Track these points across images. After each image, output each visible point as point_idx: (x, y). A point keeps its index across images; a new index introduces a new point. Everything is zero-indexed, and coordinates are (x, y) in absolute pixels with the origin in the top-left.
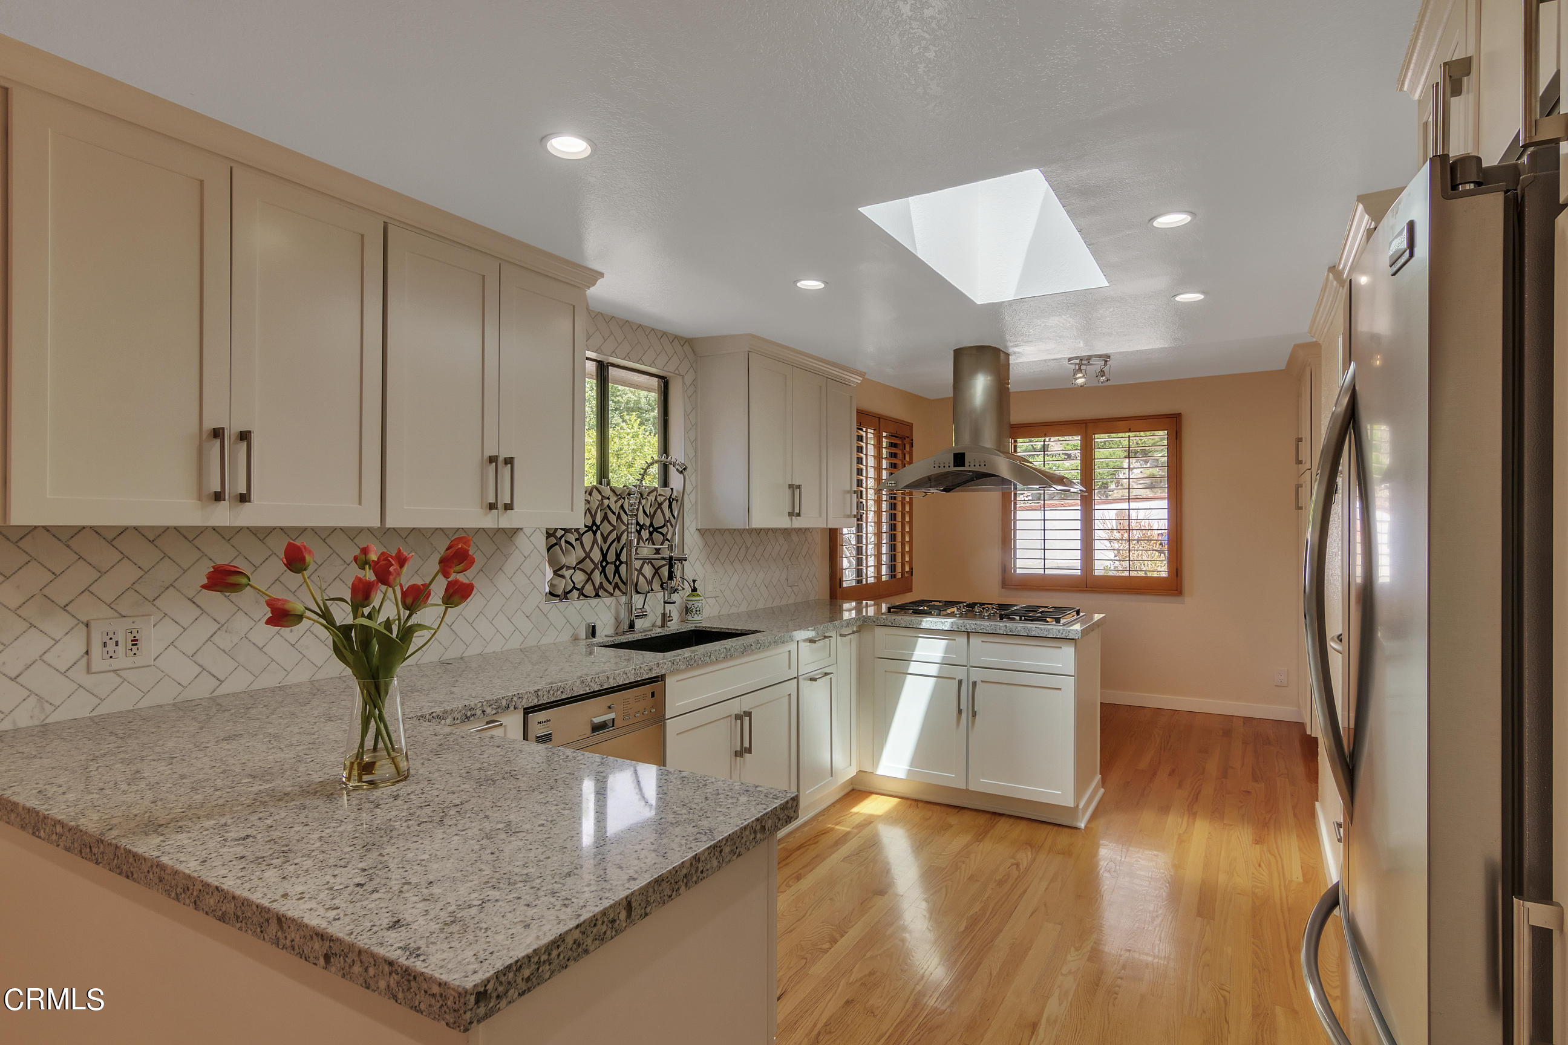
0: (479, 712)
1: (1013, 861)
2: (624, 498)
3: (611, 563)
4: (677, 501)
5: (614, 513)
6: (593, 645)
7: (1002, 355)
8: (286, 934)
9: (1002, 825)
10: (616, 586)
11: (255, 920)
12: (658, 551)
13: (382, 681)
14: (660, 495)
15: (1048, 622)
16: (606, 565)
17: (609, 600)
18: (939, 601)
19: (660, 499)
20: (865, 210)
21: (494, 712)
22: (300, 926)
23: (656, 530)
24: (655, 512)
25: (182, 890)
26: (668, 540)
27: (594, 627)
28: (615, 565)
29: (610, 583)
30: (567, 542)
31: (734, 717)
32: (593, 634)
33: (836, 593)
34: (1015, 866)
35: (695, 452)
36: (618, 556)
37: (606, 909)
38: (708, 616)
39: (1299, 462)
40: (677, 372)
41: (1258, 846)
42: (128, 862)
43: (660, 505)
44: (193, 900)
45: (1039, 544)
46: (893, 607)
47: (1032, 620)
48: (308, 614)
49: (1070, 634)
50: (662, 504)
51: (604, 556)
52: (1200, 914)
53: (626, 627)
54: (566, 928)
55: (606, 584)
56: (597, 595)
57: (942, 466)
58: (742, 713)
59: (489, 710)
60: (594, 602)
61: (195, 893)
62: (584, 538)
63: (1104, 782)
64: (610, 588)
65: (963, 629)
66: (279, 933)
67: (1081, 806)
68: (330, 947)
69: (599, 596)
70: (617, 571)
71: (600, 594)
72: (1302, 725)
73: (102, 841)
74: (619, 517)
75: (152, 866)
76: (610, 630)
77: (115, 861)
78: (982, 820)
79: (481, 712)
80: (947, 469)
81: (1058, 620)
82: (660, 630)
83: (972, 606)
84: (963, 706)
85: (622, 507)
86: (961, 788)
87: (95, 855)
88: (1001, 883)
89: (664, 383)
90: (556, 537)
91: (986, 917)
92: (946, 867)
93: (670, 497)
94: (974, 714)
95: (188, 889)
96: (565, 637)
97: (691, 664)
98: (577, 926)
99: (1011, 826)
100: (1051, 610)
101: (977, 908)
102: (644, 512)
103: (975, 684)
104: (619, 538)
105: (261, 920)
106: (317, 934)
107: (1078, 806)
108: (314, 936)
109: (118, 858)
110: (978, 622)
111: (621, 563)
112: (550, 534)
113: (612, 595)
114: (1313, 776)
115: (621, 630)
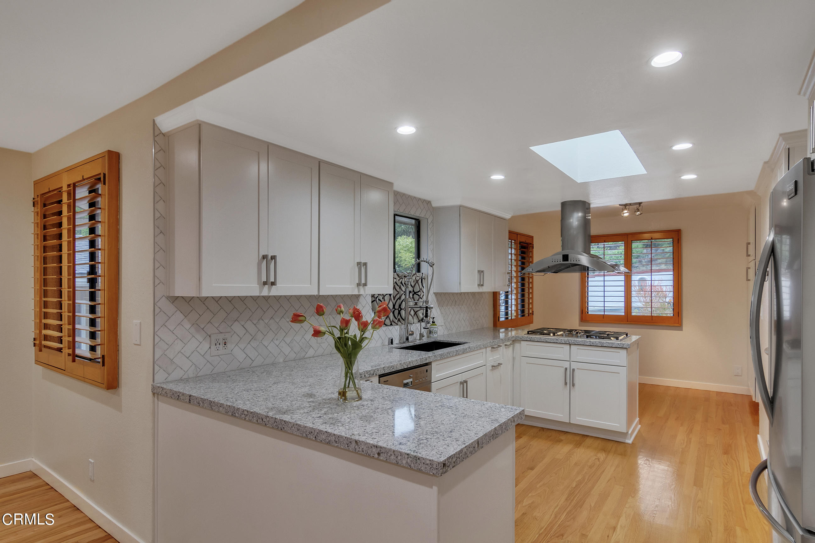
0: (363, 376)
1: (596, 457)
2: (402, 278)
3: (397, 309)
4: (425, 279)
5: (398, 286)
6: (393, 348)
7: (587, 204)
8: (360, 447)
9: (588, 441)
10: (399, 320)
11: (345, 442)
12: (416, 304)
13: (353, 359)
14: (417, 276)
15: (611, 339)
16: (395, 310)
17: (397, 327)
18: (553, 329)
19: (418, 278)
20: (533, 148)
21: (369, 376)
22: (366, 443)
23: (415, 293)
24: (415, 285)
25: (309, 433)
26: (421, 298)
27: (392, 340)
28: (399, 310)
29: (396, 319)
30: (379, 300)
31: (459, 383)
32: (392, 343)
33: (496, 324)
34: (597, 460)
35: (433, 255)
36: (400, 306)
37: (472, 442)
38: (440, 335)
39: (748, 255)
40: (425, 217)
41: (725, 455)
42: (282, 424)
43: (417, 281)
44: (314, 437)
45: (602, 299)
46: (530, 331)
47: (603, 338)
48: (326, 332)
49: (624, 346)
50: (418, 281)
51: (394, 306)
52: (695, 485)
53: (405, 340)
54: (463, 447)
55: (395, 320)
56: (391, 325)
57: (556, 261)
58: (463, 381)
59: (367, 375)
60: (391, 327)
61: (315, 434)
62: (385, 298)
63: (640, 422)
64: (396, 321)
65: (568, 343)
66: (356, 447)
67: (630, 432)
68: (380, 450)
69: (392, 325)
70: (399, 313)
71: (392, 324)
72: (750, 397)
73: (268, 417)
74: (400, 287)
75: (294, 425)
76: (398, 342)
77: (275, 423)
78: (578, 438)
79: (364, 376)
80: (559, 263)
81: (617, 339)
82: (419, 341)
83: (571, 331)
84: (568, 381)
85: (401, 283)
86: (567, 422)
87: (264, 422)
88: (591, 467)
89: (418, 222)
90: (374, 297)
91: (586, 481)
92: (562, 459)
93: (422, 277)
94: (573, 385)
95: (312, 432)
96: (379, 344)
97: (442, 357)
98: (466, 447)
99: (593, 441)
100: (613, 333)
101: (580, 478)
102: (411, 285)
103: (574, 370)
104: (400, 298)
105: (348, 442)
106: (374, 446)
107: (628, 432)
108: (373, 447)
109: (276, 422)
110: (575, 339)
111: (401, 309)
112: (373, 296)
113: (397, 324)
114: (756, 422)
115: (402, 341)
